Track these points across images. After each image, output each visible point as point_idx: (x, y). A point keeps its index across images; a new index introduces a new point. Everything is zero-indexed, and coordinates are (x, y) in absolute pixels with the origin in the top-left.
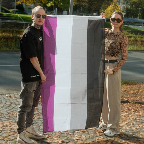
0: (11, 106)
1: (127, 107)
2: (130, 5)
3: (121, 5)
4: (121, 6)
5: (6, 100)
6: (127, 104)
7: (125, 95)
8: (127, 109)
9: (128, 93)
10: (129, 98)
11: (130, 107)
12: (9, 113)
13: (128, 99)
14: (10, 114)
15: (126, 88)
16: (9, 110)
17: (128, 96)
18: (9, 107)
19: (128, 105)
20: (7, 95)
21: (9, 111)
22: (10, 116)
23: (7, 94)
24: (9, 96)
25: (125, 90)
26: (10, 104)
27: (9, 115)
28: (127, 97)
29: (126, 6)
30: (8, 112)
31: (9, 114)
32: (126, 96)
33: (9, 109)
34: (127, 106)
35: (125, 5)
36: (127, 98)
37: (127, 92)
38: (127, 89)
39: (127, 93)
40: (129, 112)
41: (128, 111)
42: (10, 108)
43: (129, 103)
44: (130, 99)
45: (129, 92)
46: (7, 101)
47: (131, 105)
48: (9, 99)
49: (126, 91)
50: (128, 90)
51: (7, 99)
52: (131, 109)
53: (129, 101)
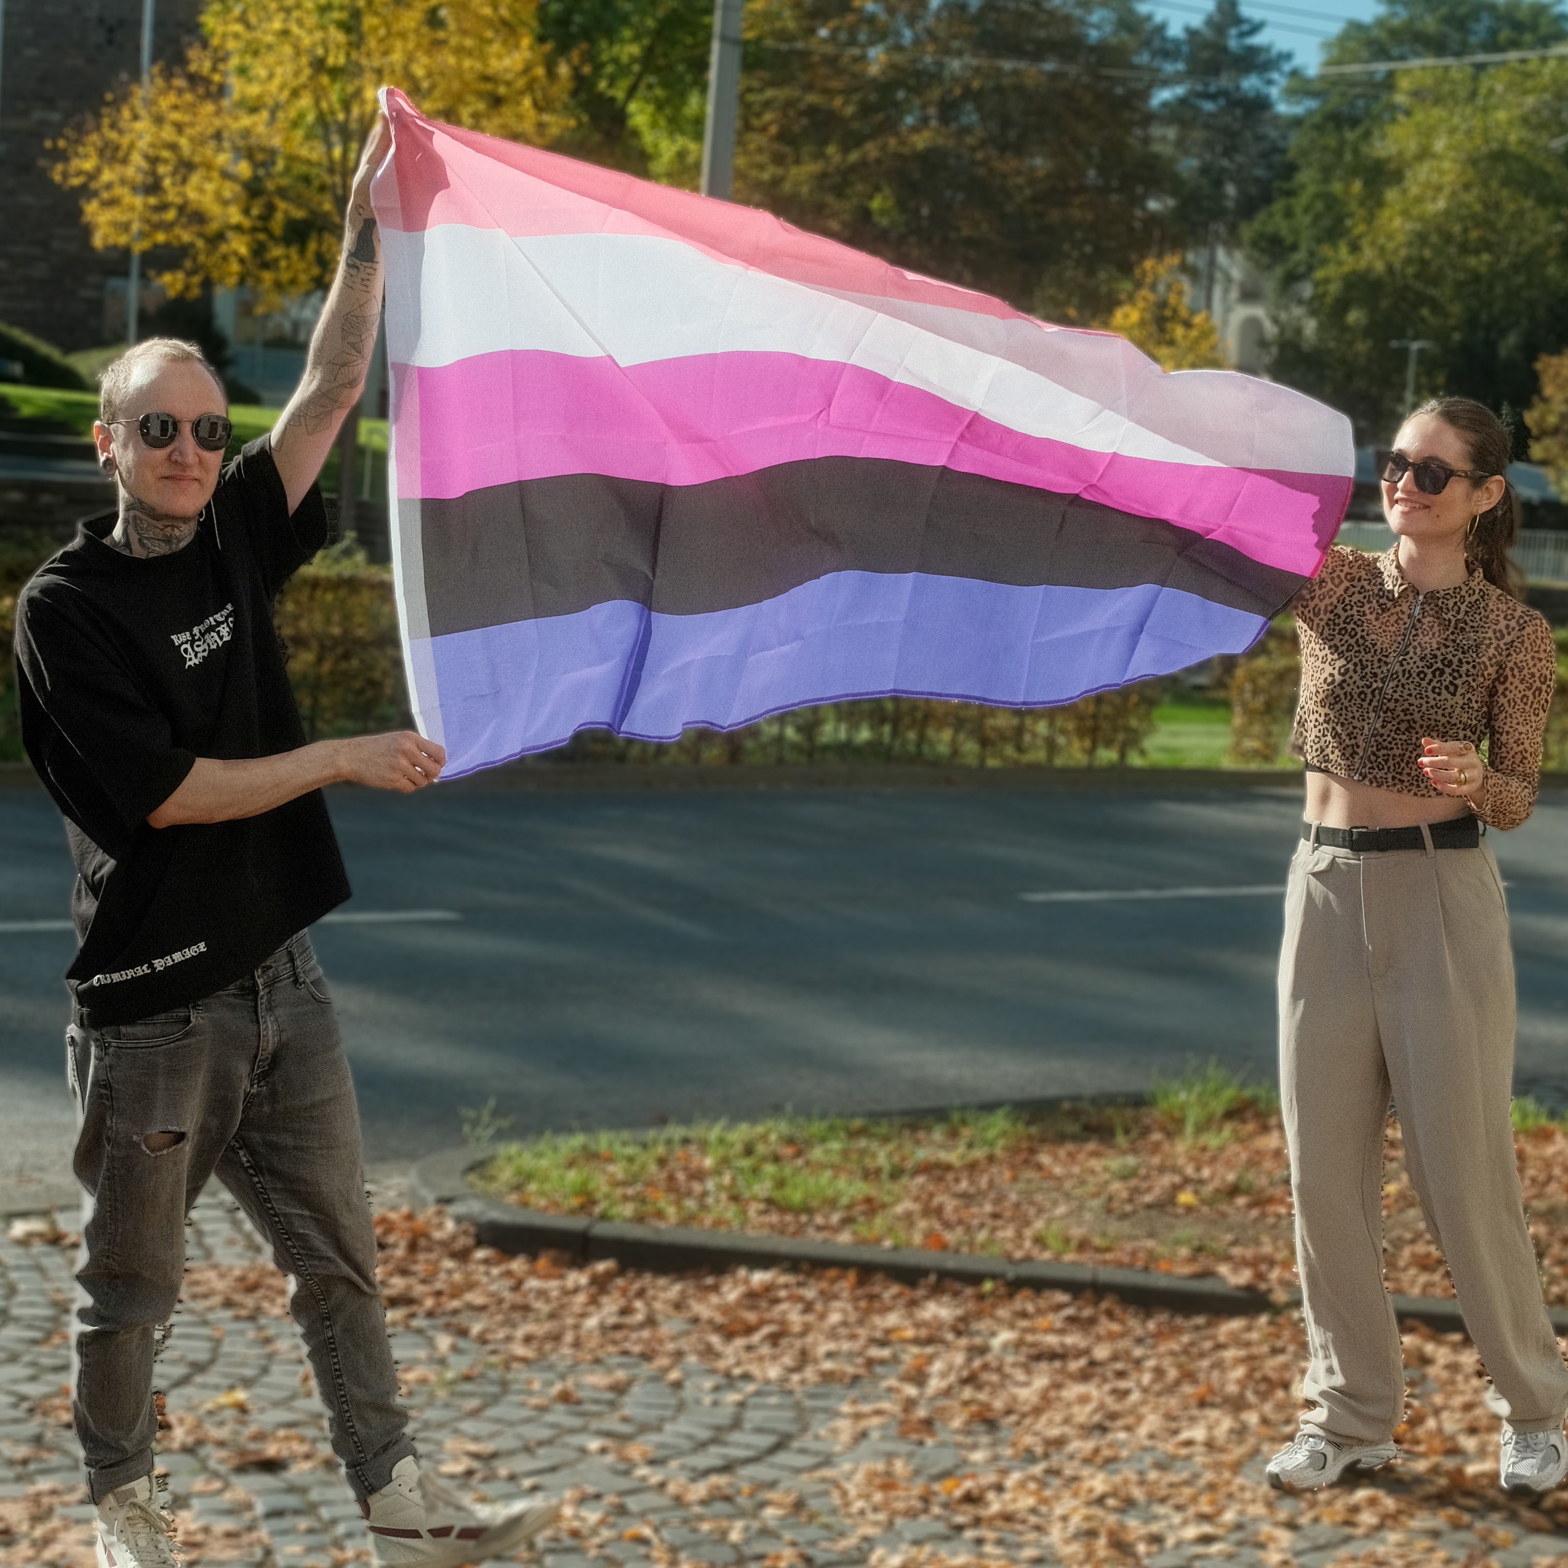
0: (56, 1340)
1: (1242, 1353)
2: (1313, 313)
3: (1227, 310)
4: (1225, 322)
5: (14, 1275)
6: (1249, 1329)
7: (1229, 1237)
8: (1240, 1372)
9: (1263, 1215)
10: (1272, 1263)
11: (1275, 1351)
12: (31, 1411)
13: (1260, 1276)
14: (45, 1414)
15: (1244, 1156)
16: (33, 1379)
17: (1257, 1243)
18: (35, 1342)
19: (1254, 1336)
20: (20, 1228)
21: (34, 1390)
22: (49, 1435)
23: (24, 1215)
24: (40, 1235)
25: (1231, 1177)
26: (48, 1312)
27: (32, 1427)
28: (1249, 1253)
29: (1275, 320)
30: (23, 1398)
31: (38, 1419)
32: (1235, 1243)
33: (33, 1364)
34: (1248, 1344)
35: (1259, 311)
36: (1254, 1263)
37: (1250, 1206)
38: (1250, 1176)
39: (1254, 1213)
40: (1268, 1408)
41: (1250, 1397)
42: (46, 1361)
43: (1263, 1319)
44: (1275, 1274)
45: (1271, 1200)
46: (22, 1287)
47: (1287, 1334)
48: (40, 1269)
49: (1247, 1192)
50: (1263, 1181)
51: (18, 1268)
52: (1287, 1376)
53: (1270, 1291)
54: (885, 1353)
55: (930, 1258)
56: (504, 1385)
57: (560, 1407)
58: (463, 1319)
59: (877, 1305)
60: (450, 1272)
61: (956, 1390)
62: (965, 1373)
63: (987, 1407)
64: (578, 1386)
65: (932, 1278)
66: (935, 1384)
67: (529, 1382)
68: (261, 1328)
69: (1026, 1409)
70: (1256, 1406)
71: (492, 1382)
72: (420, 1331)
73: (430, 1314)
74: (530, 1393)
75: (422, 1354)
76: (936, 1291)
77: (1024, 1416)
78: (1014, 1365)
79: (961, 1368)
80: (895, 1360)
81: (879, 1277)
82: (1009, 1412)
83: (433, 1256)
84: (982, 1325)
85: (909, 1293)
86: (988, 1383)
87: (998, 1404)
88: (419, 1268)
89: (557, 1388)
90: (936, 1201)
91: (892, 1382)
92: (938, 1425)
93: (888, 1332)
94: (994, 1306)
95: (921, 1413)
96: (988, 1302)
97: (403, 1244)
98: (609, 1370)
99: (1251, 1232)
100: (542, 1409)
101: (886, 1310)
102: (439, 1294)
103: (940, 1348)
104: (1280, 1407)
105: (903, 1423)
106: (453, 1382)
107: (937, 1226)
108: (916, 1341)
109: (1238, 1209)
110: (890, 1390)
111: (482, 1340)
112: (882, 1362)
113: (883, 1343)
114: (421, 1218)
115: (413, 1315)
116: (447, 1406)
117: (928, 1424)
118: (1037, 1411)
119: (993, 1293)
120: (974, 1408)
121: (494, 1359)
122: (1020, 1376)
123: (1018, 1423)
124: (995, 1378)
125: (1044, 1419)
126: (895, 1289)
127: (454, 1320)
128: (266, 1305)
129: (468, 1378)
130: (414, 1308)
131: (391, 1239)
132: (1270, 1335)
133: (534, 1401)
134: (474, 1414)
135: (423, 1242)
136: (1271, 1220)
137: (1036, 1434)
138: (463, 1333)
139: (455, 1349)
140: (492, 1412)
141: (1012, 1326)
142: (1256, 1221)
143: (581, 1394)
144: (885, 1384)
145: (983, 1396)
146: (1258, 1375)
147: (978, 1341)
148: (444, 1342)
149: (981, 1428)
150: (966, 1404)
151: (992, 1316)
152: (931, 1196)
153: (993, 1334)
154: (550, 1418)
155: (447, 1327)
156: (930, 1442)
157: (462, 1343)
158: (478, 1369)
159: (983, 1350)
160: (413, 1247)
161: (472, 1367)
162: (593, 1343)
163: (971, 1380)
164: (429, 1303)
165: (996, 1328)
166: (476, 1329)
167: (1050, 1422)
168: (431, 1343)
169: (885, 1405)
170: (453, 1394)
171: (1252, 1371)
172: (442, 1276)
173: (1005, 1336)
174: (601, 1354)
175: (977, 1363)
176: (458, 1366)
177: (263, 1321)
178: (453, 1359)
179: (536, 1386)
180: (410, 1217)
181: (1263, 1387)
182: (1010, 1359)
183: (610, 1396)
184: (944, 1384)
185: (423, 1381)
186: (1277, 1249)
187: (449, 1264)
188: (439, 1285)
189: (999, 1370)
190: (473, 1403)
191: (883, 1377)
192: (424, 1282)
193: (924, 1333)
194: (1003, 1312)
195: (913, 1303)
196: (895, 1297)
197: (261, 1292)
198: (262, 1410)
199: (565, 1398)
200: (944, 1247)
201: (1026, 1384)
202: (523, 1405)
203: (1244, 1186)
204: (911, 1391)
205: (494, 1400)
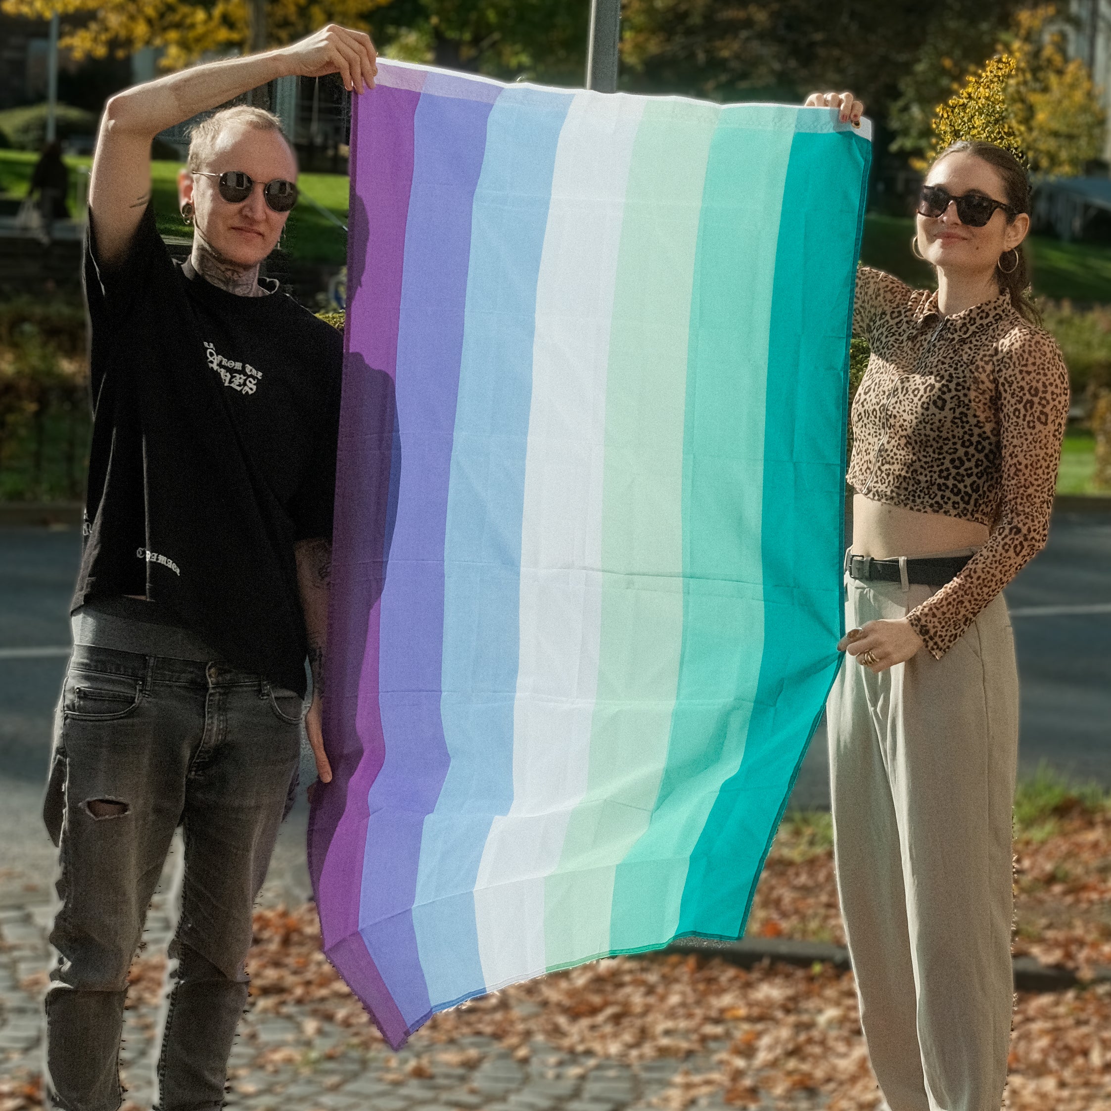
1: (1048, 1025)
6: (1057, 1004)
7: (1043, 921)
8: (1044, 1042)
9: (1078, 901)
10: (1082, 944)
11: (1079, 1023)
13: (1069, 956)
15: (1064, 849)
17: (1070, 926)
19: (1061, 1010)
25: (1049, 867)
28: (1062, 935)
32: (1050, 926)
34: (1055, 1017)
36: (1064, 944)
37: (1066, 893)
38: (1068, 866)
39: (1069, 899)
41: (1052, 1063)
43: (1070, 995)
44: (1083, 955)
45: (1084, 888)
47: (1091, 1008)
49: (1064, 880)
50: (1079, 870)
52: (1086, 1044)
53: (1077, 969)
54: (718, 1030)
55: (767, 944)
56: (364, 1064)
57: (414, 1082)
58: (329, 1006)
59: (714, 987)
60: (319, 964)
61: (782, 1062)
62: (790, 1046)
63: (809, 1076)
64: (432, 1063)
65: (766, 962)
66: (763, 1056)
67: (387, 1060)
68: (140, 1016)
69: (844, 1077)
70: (1057, 1071)
71: (353, 1061)
72: (289, 1017)
73: (299, 1002)
74: (388, 1070)
75: (290, 1037)
76: (770, 974)
77: (841, 1083)
78: (837, 1039)
79: (788, 1041)
80: (728, 1035)
81: (716, 962)
82: (829, 1080)
83: (304, 950)
84: (811, 1004)
85: (744, 976)
86: (811, 1055)
87: (819, 1074)
88: (291, 961)
89: (412, 1064)
90: (775, 894)
91: (723, 1056)
92: (763, 1093)
93: (722, 1011)
94: (823, 986)
95: (747, 1082)
96: (816, 985)
97: (277, 939)
98: (462, 1048)
99: (1065, 917)
100: (397, 1084)
101: (722, 991)
102: (308, 983)
103: (770, 1024)
104: (1079, 1072)
105: (729, 1091)
106: (317, 1061)
107: (775, 916)
108: (749, 1019)
109: (1054, 896)
110: (721, 1062)
111: (347, 1023)
112: (716, 1038)
113: (717, 1021)
114: (295, 915)
115: (283, 1003)
116: (309, 1082)
117: (753, 1092)
118: (854, 1079)
119: (821, 975)
120: (796, 1077)
121: (355, 1040)
122: (841, 1048)
123: (834, 1091)
124: (817, 1050)
125: (859, 1086)
126: (731, 972)
127: (322, 1007)
128: (147, 995)
129: (330, 1058)
130: (285, 997)
131: (266, 934)
132: (1075, 1009)
133: (391, 1076)
134: (335, 1089)
135: (295, 937)
136: (1084, 906)
137: (851, 1099)
138: (329, 1018)
139: (320, 1032)
140: (351, 1087)
141: (837, 1004)
142: (1070, 906)
143: (434, 1070)
144: (716, 1057)
145: (805, 1067)
146: (1060, 1044)
147: (805, 1018)
148: (310, 1026)
149: (800, 1094)
150: (789, 1073)
151: (820, 996)
152: (772, 888)
153: (820, 1011)
154: (404, 1091)
155: (314, 1013)
156: (753, 1108)
157: (327, 1027)
158: (341, 1049)
159: (809, 1026)
160: (286, 942)
161: (335, 1047)
162: (448, 1025)
163: (795, 1052)
164: (299, 991)
165: (823, 1006)
166: (341, 1014)
167: (866, 1088)
168: (299, 1028)
169: (716, 1076)
170: (316, 1072)
171: (1056, 1040)
172: (313, 968)
173: (831, 1013)
174: (455, 1035)
175: (802, 1037)
176: (322, 1046)
177: (144, 1010)
178: (318, 1042)
179: (394, 1063)
180: (284, 915)
181: (1064, 1055)
182: (833, 1033)
183: (461, 1071)
184: (770, 1057)
185: (289, 1061)
186: (1087, 931)
187: (319, 956)
188: (309, 975)
189: (823, 1043)
190: (333, 1080)
191: (714, 1052)
192: (295, 973)
193: (756, 1011)
194: (830, 992)
195: (748, 985)
196: (732, 980)
197: (143, 985)
198: (138, 1088)
199: (419, 1073)
200: (778, 933)
201: (844, 1056)
202: (380, 1080)
203: (1060, 874)
204: (740, 1063)
205: (354, 1076)
